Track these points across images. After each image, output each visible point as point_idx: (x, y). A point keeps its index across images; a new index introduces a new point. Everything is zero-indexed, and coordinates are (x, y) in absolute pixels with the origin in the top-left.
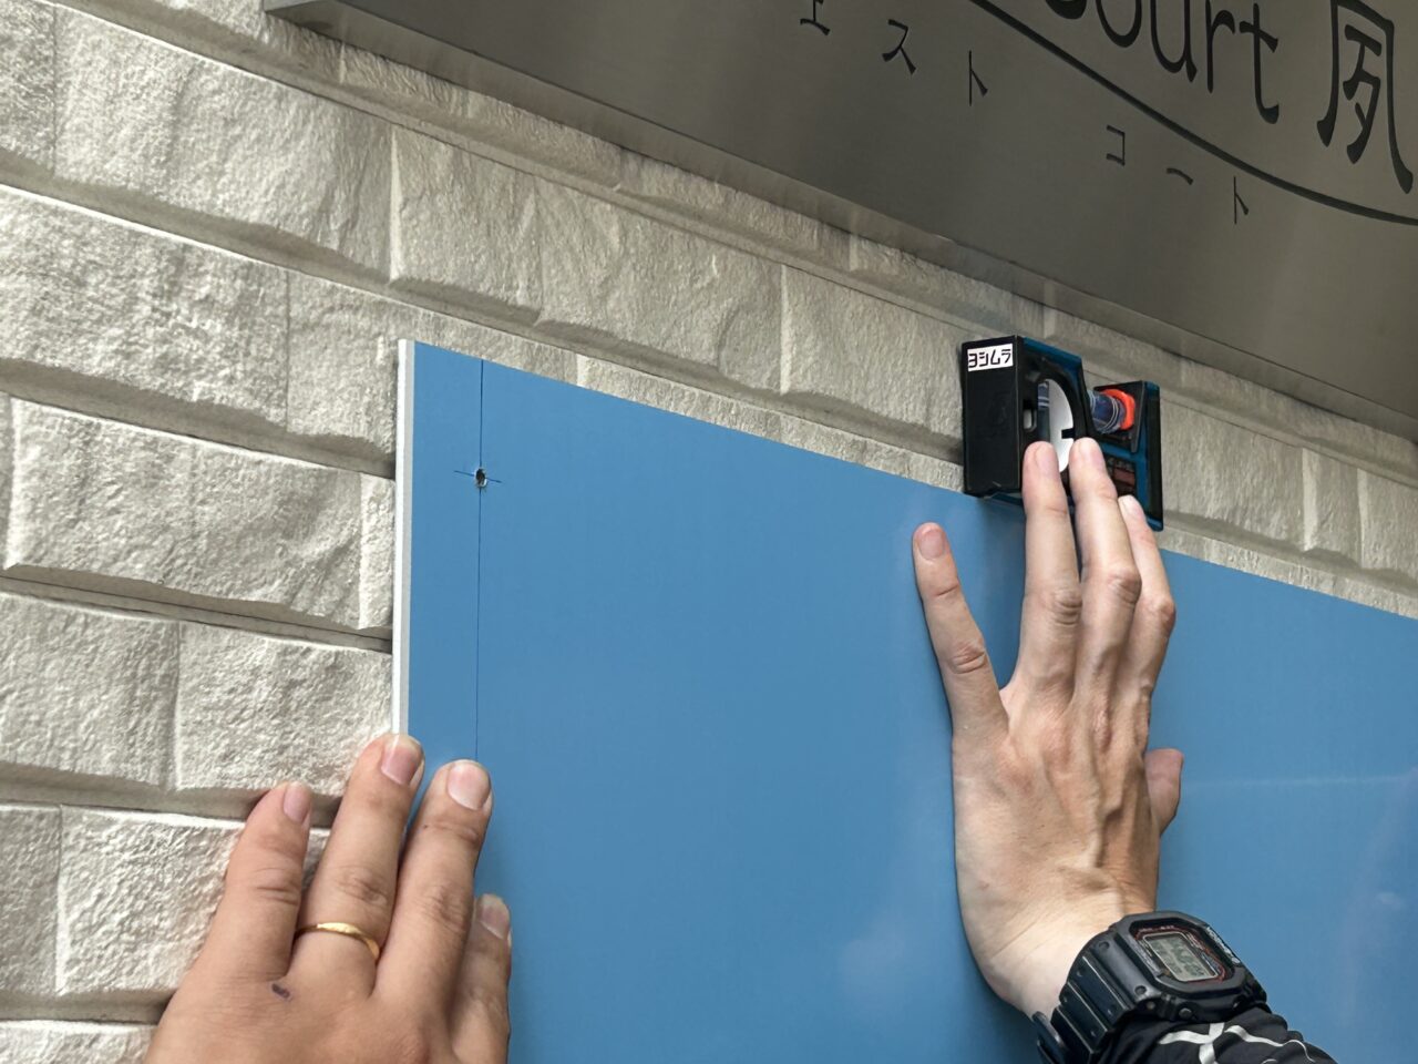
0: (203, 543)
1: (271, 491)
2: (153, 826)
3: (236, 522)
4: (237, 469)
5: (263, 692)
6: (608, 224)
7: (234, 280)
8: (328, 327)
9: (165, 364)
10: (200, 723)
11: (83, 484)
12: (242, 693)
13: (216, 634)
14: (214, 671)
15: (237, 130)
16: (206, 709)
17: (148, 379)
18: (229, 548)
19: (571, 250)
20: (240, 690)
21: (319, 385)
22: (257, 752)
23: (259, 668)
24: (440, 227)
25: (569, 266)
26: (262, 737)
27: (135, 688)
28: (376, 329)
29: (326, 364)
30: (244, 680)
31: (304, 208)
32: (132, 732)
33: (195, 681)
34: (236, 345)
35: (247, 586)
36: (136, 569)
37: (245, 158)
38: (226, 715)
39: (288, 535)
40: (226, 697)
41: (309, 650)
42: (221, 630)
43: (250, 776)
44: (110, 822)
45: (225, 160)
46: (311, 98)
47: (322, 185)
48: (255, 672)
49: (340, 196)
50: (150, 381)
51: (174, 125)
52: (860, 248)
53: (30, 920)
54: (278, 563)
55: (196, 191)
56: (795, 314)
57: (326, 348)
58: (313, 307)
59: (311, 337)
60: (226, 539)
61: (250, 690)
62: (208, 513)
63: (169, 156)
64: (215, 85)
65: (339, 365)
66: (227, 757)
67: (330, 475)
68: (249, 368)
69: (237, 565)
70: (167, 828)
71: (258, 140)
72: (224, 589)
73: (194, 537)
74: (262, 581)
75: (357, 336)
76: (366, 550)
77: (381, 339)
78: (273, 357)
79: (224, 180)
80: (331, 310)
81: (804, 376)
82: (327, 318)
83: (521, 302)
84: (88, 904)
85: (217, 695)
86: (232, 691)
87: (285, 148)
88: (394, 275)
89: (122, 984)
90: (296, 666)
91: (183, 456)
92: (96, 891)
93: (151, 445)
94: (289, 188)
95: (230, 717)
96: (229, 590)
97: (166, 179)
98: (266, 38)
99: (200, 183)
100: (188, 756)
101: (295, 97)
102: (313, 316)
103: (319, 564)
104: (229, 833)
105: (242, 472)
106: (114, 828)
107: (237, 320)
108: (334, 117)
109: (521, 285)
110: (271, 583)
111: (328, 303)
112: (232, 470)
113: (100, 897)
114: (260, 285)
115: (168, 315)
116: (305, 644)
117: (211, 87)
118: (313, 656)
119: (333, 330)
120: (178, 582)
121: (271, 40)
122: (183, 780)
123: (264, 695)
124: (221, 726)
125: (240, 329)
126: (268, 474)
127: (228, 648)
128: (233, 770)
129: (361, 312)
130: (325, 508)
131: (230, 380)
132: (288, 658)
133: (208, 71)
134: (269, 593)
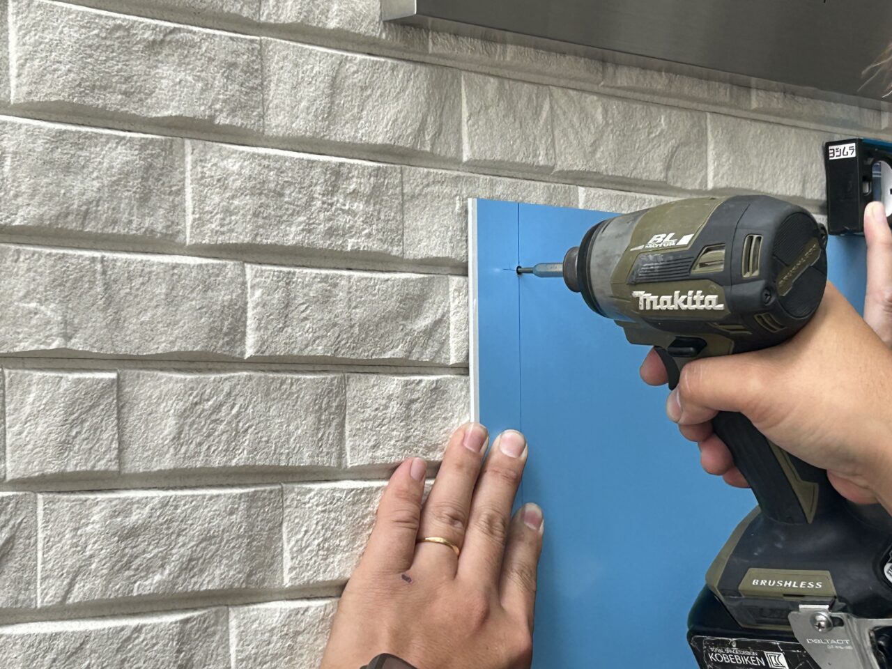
0: (356, 330)
1: (395, 295)
2: (334, 490)
3: (375, 316)
4: (375, 285)
5: (394, 408)
6: (595, 108)
7: (369, 179)
8: (426, 196)
9: (330, 232)
10: (359, 429)
11: (287, 306)
12: (383, 410)
13: (367, 378)
14: (366, 399)
15: (369, 92)
16: (363, 421)
17: (321, 242)
18: (371, 331)
19: (573, 126)
20: (381, 408)
21: (422, 229)
22: (392, 442)
23: (392, 395)
24: (492, 127)
25: (572, 137)
26: (395, 433)
27: (321, 415)
28: (455, 193)
29: (426, 216)
30: (384, 402)
31: (409, 131)
32: (321, 439)
33: (356, 406)
34: (372, 215)
35: (383, 351)
36: (319, 350)
37: (374, 107)
38: (374, 423)
39: (406, 318)
40: (373, 414)
41: (420, 381)
42: (370, 376)
43: (390, 456)
44: (310, 490)
45: (362, 110)
46: (412, 66)
47: (420, 115)
48: (390, 398)
49: (430, 119)
50: (322, 243)
51: (332, 96)
52: (758, 95)
53: (267, 548)
54: (400, 335)
55: (346, 130)
56: (716, 142)
57: (425, 208)
58: (417, 186)
59: (416, 202)
60: (369, 327)
61: (386, 407)
62: (359, 313)
63: (329, 114)
64: (355, 68)
65: (433, 216)
66: (375, 447)
67: (430, 280)
68: (380, 226)
69: (377, 339)
70: (342, 490)
71: (381, 96)
72: (370, 354)
73: (352, 327)
74: (391, 346)
75: (444, 198)
76: (453, 319)
77: (458, 198)
78: (394, 218)
79: (362, 122)
80: (428, 185)
81: (722, 178)
82: (426, 190)
83: (542, 163)
84: (299, 536)
85: (369, 412)
86: (376, 409)
87: (397, 98)
88: (465, 159)
89: (320, 578)
90: (413, 391)
91: (343, 282)
92: (304, 529)
93: (325, 279)
94: (400, 120)
95: (376, 424)
96: (373, 354)
97: (328, 126)
98: (384, 36)
99: (348, 126)
100: (353, 449)
101: (402, 66)
102: (417, 191)
103: (424, 332)
104: (378, 489)
105: (377, 287)
106: (312, 494)
107: (372, 201)
108: (426, 75)
109: (542, 153)
110: (398, 346)
111: (425, 182)
112: (372, 286)
113: (306, 532)
114: (385, 178)
115: (332, 205)
116: (418, 378)
117: (352, 70)
118: (423, 384)
119: (429, 197)
120: (344, 354)
121: (387, 37)
122: (351, 461)
123: (395, 410)
124: (371, 430)
125: (374, 205)
126: (393, 286)
127: (374, 386)
128: (379, 453)
129: (445, 184)
130: (428, 298)
131: (369, 236)
132: (408, 387)
133: (351, 61)
134: (397, 352)
